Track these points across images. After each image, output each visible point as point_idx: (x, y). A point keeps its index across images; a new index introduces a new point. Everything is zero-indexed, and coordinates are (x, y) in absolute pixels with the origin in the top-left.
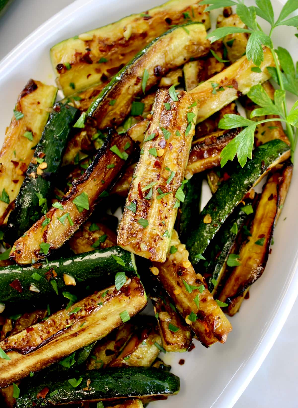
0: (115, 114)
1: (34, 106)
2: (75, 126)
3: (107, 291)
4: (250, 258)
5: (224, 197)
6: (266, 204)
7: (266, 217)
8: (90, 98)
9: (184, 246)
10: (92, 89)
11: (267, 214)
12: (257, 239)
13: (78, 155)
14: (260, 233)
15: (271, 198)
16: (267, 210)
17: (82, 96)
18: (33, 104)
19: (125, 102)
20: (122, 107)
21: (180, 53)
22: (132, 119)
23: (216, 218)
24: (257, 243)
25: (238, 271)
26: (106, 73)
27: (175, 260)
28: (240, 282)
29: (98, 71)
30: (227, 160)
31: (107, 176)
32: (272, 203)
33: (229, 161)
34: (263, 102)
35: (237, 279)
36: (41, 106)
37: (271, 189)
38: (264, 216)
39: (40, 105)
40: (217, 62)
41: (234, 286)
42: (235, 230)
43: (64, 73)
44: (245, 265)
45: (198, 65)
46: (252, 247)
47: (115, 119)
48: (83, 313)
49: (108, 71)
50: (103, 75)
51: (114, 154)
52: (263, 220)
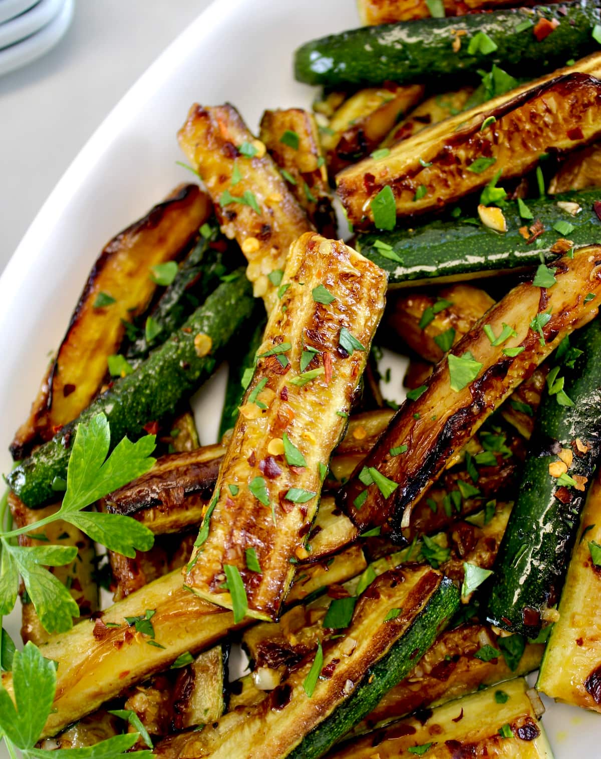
0: (390, 596)
1: (590, 633)
2: (489, 573)
3: (414, 200)
4: (131, 275)
5: (163, 386)
6: (82, 379)
7: (86, 350)
8: (456, 658)
9: (257, 293)
10: (454, 684)
11: (82, 357)
12: (110, 308)
13: (486, 522)
14: (101, 319)
15: (69, 389)
16: (82, 364)
17: (476, 666)
18: (592, 639)
20: (374, 610)
22: (356, 592)
23: (186, 346)
24: (109, 300)
25: (159, 255)
26: (417, 726)
27: (275, 257)
28: (156, 233)
29: (436, 730)
31: (407, 430)
32: (69, 375)
34: (44, 581)
35: (162, 240)
36: (573, 634)
37: (66, 409)
38: (88, 353)
39: (577, 637)
40: (142, 716)
41: (170, 228)
42: (152, 328)
43: (518, 718)
44: (142, 264)
45: (189, 716)
46: (123, 295)
47: (393, 585)
48: (462, 153)
49: (413, 731)
50: (423, 724)
52: (92, 346)
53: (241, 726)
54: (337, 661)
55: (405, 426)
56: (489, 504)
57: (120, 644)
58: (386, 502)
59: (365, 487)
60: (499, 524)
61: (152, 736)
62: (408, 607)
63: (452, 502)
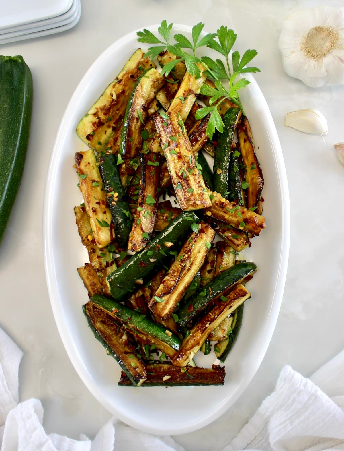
0: (136, 144)
1: (88, 167)
2: (118, 164)
3: (191, 238)
4: (253, 179)
5: (221, 155)
6: (244, 146)
7: (248, 152)
8: (114, 144)
9: (216, 192)
10: (112, 139)
11: (248, 150)
12: (251, 167)
13: (127, 179)
14: (251, 163)
15: (245, 141)
16: (247, 149)
17: (109, 146)
18: (86, 166)
19: (137, 135)
20: (137, 139)
21: (151, 91)
22: (145, 142)
23: (223, 168)
24: (252, 169)
25: (251, 189)
26: (114, 125)
27: (216, 201)
28: (255, 194)
29: (109, 127)
30: (212, 134)
31: (154, 179)
32: (247, 143)
33: (214, 134)
34: (212, 93)
35: (253, 193)
36: (91, 165)
37: (242, 136)
38: (247, 153)
39: (90, 164)
40: (173, 84)
41: (253, 198)
42: (236, 169)
43: (92, 138)
44: (253, 183)
45: (163, 92)
46: (251, 172)
47: (137, 147)
48: (187, 256)
49: (114, 123)
50: (113, 127)
51: (151, 166)
52: (248, 154)
53: (149, 96)
54: (137, 122)
55: (156, 180)
56: (130, 184)
57: (185, 91)
58: (148, 160)
59: (156, 161)
60: (124, 180)
61: (168, 82)
62: (129, 143)
63: (138, 178)
